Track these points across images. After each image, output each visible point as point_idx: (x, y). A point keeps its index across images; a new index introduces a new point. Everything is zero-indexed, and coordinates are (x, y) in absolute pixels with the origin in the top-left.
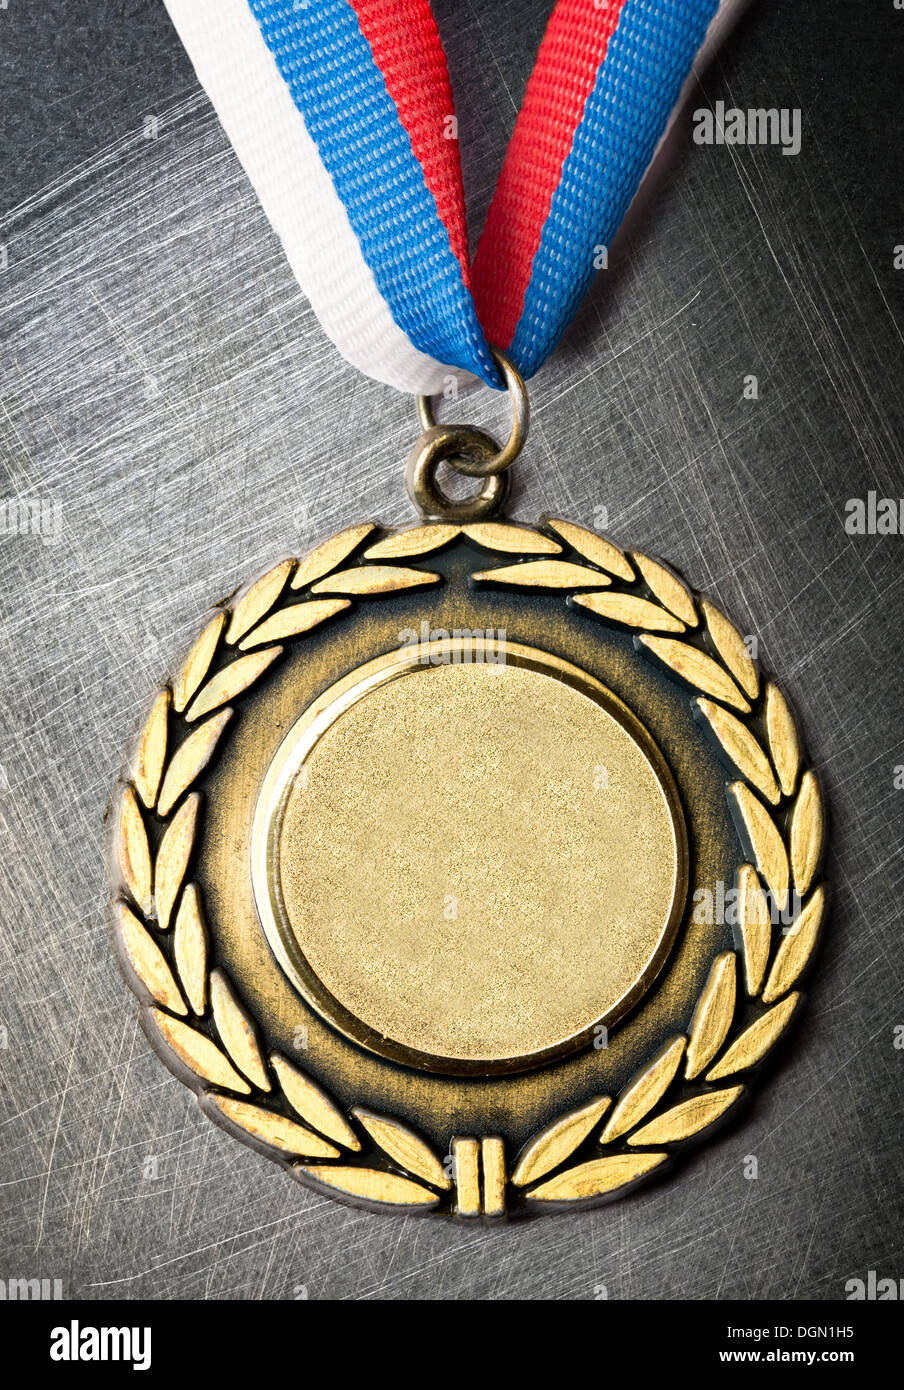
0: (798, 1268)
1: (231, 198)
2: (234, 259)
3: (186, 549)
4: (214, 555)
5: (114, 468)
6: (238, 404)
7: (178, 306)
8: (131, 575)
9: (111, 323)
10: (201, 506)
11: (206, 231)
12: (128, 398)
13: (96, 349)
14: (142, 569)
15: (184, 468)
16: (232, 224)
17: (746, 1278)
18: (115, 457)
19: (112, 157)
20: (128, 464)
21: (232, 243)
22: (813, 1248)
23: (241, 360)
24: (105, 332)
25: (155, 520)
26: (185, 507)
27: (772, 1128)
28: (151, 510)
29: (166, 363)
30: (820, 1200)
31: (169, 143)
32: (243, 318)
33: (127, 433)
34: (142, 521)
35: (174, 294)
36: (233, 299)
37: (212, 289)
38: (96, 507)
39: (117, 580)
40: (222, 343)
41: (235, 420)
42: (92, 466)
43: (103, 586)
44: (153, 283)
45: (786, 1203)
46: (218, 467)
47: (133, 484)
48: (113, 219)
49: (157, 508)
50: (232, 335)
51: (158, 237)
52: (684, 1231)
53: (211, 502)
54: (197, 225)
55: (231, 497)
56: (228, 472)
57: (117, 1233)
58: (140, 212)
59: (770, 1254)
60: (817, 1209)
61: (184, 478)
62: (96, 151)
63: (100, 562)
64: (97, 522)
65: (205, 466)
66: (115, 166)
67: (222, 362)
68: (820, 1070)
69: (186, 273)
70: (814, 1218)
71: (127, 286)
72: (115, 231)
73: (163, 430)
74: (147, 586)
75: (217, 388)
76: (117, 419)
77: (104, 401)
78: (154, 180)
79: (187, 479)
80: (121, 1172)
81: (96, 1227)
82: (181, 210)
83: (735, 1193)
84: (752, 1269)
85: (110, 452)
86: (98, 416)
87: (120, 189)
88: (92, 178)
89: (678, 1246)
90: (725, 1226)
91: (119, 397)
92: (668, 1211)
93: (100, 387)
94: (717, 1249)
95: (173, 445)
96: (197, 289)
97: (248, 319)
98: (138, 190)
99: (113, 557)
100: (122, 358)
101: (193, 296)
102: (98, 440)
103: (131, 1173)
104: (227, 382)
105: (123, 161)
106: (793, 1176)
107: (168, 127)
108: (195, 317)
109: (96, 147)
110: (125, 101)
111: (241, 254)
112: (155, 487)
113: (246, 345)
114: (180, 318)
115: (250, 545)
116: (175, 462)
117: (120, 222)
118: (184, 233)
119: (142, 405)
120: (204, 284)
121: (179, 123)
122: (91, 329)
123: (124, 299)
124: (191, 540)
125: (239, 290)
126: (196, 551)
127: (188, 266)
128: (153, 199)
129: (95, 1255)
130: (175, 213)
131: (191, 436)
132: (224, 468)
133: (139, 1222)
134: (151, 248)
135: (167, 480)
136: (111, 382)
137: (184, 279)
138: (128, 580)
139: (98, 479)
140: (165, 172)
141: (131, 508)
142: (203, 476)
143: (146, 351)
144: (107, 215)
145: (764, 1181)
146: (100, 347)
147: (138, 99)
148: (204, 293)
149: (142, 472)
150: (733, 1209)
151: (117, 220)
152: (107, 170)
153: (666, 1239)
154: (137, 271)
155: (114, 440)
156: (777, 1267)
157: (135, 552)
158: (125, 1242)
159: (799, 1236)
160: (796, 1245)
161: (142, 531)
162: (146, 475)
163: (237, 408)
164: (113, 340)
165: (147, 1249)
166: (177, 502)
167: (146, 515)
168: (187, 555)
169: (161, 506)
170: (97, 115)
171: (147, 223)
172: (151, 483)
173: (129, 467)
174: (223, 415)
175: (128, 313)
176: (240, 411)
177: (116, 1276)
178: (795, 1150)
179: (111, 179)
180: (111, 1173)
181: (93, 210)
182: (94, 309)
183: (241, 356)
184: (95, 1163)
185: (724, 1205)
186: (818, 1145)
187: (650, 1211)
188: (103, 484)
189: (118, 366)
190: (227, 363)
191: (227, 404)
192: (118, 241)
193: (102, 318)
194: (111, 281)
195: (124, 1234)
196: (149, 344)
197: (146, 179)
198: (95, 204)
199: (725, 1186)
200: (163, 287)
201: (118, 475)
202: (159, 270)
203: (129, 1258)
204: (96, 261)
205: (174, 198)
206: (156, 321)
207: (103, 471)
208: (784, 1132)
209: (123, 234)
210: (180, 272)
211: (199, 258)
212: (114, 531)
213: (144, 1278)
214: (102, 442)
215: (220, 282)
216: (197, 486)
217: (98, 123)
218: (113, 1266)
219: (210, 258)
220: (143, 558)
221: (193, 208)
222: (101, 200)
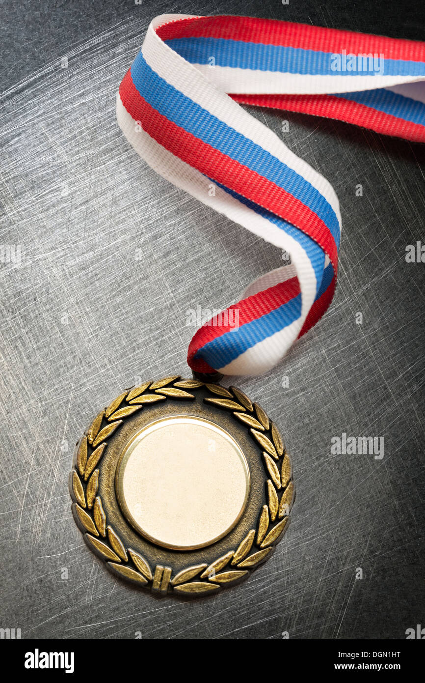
0: (363, 550)
1: (105, 86)
2: (107, 112)
3: (85, 238)
4: (97, 240)
5: (52, 203)
6: (108, 175)
7: (81, 133)
8: (60, 249)
9: (51, 140)
10: (91, 219)
11: (94, 100)
12: (58, 173)
13: (44, 151)
14: (65, 247)
15: (84, 203)
16: (106, 97)
17: (339, 554)
18: (51, 198)
19: (51, 68)
20: (58, 201)
21: (106, 106)
22: (370, 541)
23: (110, 156)
24: (48, 144)
25: (71, 225)
26: (84, 220)
27: (351, 489)
28: (69, 221)
29: (76, 157)
30: (373, 521)
31: (77, 62)
32: (110, 138)
33: (58, 188)
34: (65, 226)
35: (79, 127)
36: (106, 130)
37: (97, 125)
38: (44, 220)
39: (54, 251)
40: (101, 149)
41: (107, 182)
42: (42, 202)
43: (47, 254)
44: (70, 123)
45: (358, 521)
46: (99, 203)
47: (61, 210)
48: (51, 95)
49: (72, 220)
50: (106, 145)
51: (72, 103)
52: (311, 534)
53: (96, 218)
54: (90, 98)
55: (105, 216)
56: (104, 205)
57: (53, 535)
58: (64, 92)
59: (350, 544)
60: (372, 525)
61: (84, 207)
62: (44, 66)
63: (46, 244)
64: (44, 227)
65: (93, 202)
66: (52, 72)
67: (101, 157)
68: (373, 464)
69: (85, 118)
70: (370, 528)
71: (58, 124)
72: (52, 100)
73: (74, 186)
74: (67, 254)
75: (99, 168)
76: (53, 182)
77: (48, 174)
78: (70, 78)
79: (85, 208)
80: (55, 508)
81: (44, 532)
82: (82, 91)
83: (335, 517)
84: (342, 551)
85: (50, 196)
86: (45, 180)
87: (55, 82)
88: (42, 77)
89: (309, 540)
90: (330, 532)
91: (54, 172)
92: (304, 525)
93: (46, 168)
94: (326, 542)
95: (79, 193)
96: (90, 125)
97: (113, 138)
98: (63, 82)
99: (52, 242)
100: (56, 155)
101: (88, 129)
102: (45, 191)
103: (60, 509)
104: (103, 166)
105: (56, 70)
106: (361, 510)
107: (76, 55)
108: (89, 138)
109: (44, 64)
110: (57, 43)
111: (110, 110)
112: (71, 211)
113: (112, 150)
114: (82, 138)
115: (114, 236)
116: (80, 200)
117: (55, 96)
118: (84, 101)
119: (65, 175)
120: (93, 123)
121: (81, 54)
122: (42, 143)
123: (56, 130)
124: (87, 234)
125: (109, 126)
126: (89, 239)
127: (86, 115)
128: (69, 86)
129: (43, 545)
130: (80, 92)
131: (87, 189)
132: (102, 203)
133: (63, 530)
134: (69, 108)
135: (76, 208)
136: (51, 166)
137: (84, 121)
138: (58, 252)
139: (45, 208)
140: (75, 75)
141: (60, 221)
142: (92, 206)
143: (66, 152)
144: (49, 93)
145: (348, 512)
146: (46, 150)
147: (63, 43)
148: (93, 127)
149: (65, 205)
150: (334, 524)
151: (53, 96)
152: (49, 74)
153: (303, 537)
154: (63, 118)
155: (52, 191)
156: (354, 550)
157: (61, 239)
158: (57, 539)
159: (364, 536)
160: (363, 540)
161: (64, 231)
162: (67, 206)
163: (108, 177)
164: (51, 147)
165: (67, 541)
166: (81, 218)
167: (66, 224)
168: (85, 241)
169: (73, 219)
170: (44, 50)
171: (67, 97)
172: (69, 209)
173: (58, 203)
174: (102, 180)
175: (58, 136)
176: (109, 178)
177: (53, 553)
178: (362, 499)
179: (50, 78)
180: (51, 509)
181: (42, 91)
182: (43, 134)
183: (110, 154)
184: (43, 504)
185: (330, 523)
186: (372, 497)
187: (296, 525)
188: (47, 210)
189: (54, 159)
190: (104, 158)
191: (103, 175)
192: (54, 105)
193: (46, 138)
194: (51, 122)
195: (56, 535)
196: (68, 149)
197: (67, 77)
198: (43, 89)
199: (330, 514)
200: (74, 125)
201: (54, 206)
202: (73, 117)
203: (59, 546)
204: (44, 113)
205: (79, 86)
206: (71, 139)
207: (47, 204)
208: (357, 491)
209: (56, 102)
210: (82, 118)
211: (91, 112)
212: (52, 230)
213: (66, 554)
214: (47, 192)
215: (100, 122)
216: (89, 211)
217: (44, 53)
218: (51, 549)
219: (95, 112)
220: (65, 242)
221: (88, 90)
222: (46, 87)
